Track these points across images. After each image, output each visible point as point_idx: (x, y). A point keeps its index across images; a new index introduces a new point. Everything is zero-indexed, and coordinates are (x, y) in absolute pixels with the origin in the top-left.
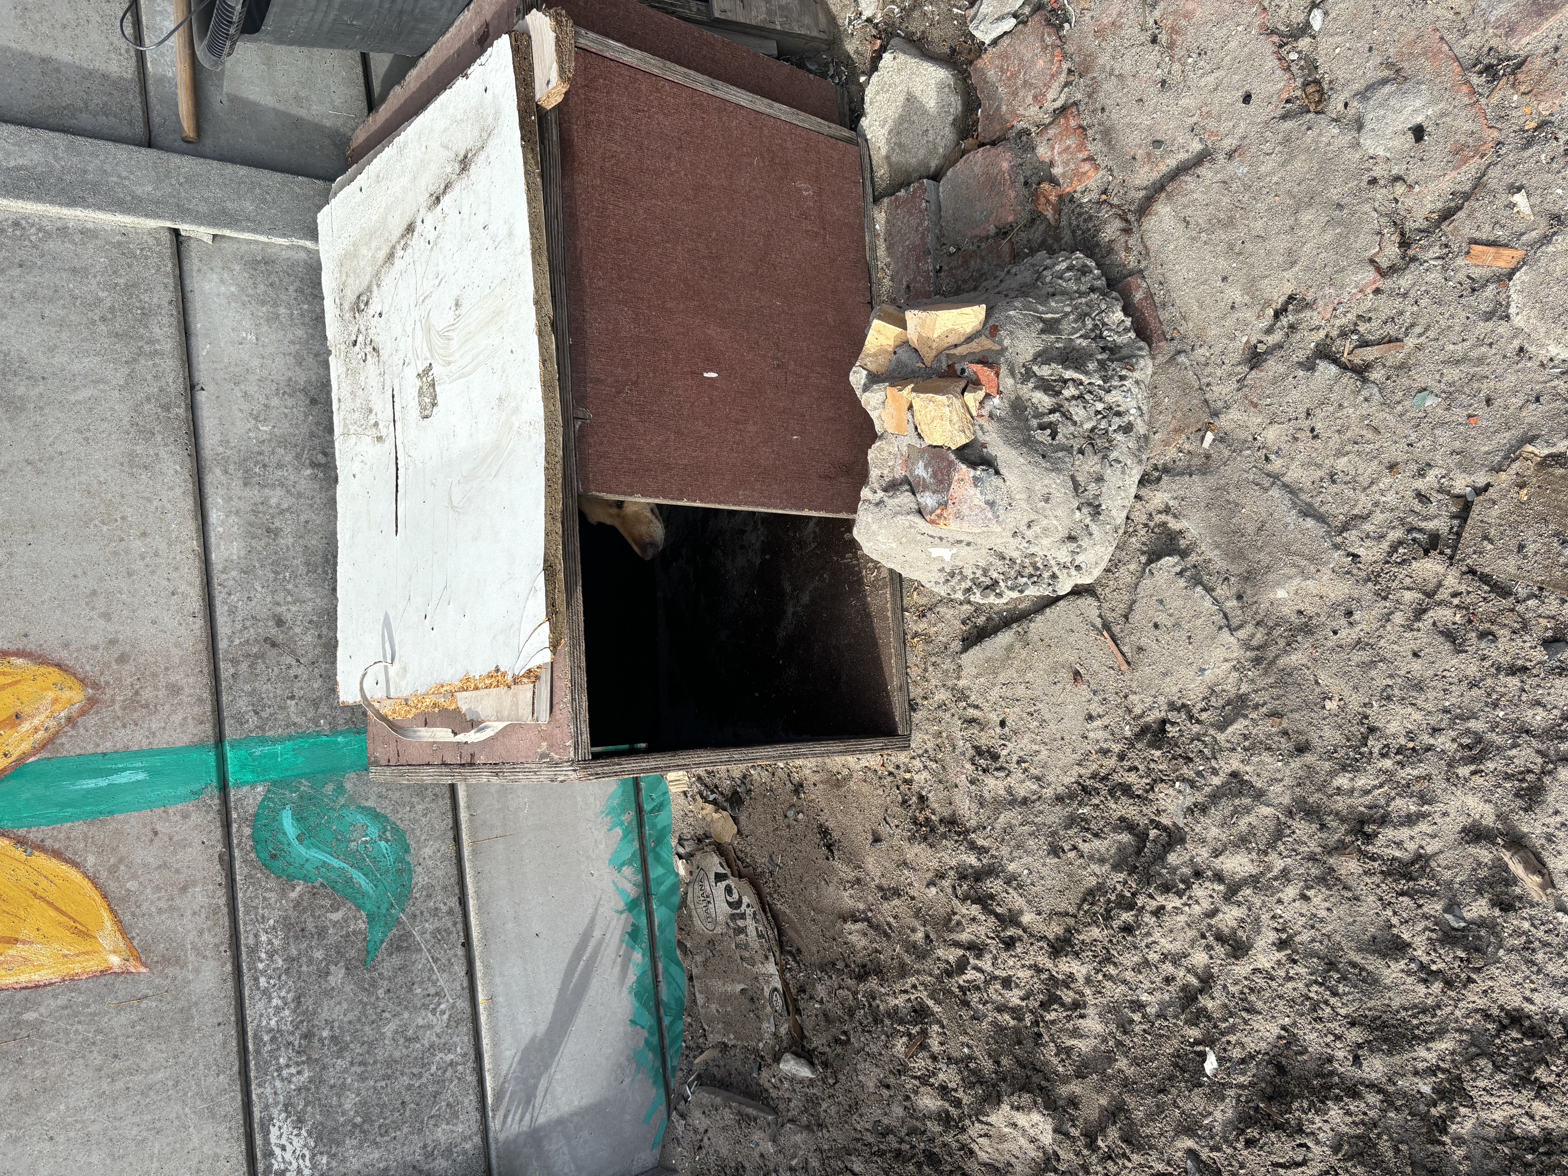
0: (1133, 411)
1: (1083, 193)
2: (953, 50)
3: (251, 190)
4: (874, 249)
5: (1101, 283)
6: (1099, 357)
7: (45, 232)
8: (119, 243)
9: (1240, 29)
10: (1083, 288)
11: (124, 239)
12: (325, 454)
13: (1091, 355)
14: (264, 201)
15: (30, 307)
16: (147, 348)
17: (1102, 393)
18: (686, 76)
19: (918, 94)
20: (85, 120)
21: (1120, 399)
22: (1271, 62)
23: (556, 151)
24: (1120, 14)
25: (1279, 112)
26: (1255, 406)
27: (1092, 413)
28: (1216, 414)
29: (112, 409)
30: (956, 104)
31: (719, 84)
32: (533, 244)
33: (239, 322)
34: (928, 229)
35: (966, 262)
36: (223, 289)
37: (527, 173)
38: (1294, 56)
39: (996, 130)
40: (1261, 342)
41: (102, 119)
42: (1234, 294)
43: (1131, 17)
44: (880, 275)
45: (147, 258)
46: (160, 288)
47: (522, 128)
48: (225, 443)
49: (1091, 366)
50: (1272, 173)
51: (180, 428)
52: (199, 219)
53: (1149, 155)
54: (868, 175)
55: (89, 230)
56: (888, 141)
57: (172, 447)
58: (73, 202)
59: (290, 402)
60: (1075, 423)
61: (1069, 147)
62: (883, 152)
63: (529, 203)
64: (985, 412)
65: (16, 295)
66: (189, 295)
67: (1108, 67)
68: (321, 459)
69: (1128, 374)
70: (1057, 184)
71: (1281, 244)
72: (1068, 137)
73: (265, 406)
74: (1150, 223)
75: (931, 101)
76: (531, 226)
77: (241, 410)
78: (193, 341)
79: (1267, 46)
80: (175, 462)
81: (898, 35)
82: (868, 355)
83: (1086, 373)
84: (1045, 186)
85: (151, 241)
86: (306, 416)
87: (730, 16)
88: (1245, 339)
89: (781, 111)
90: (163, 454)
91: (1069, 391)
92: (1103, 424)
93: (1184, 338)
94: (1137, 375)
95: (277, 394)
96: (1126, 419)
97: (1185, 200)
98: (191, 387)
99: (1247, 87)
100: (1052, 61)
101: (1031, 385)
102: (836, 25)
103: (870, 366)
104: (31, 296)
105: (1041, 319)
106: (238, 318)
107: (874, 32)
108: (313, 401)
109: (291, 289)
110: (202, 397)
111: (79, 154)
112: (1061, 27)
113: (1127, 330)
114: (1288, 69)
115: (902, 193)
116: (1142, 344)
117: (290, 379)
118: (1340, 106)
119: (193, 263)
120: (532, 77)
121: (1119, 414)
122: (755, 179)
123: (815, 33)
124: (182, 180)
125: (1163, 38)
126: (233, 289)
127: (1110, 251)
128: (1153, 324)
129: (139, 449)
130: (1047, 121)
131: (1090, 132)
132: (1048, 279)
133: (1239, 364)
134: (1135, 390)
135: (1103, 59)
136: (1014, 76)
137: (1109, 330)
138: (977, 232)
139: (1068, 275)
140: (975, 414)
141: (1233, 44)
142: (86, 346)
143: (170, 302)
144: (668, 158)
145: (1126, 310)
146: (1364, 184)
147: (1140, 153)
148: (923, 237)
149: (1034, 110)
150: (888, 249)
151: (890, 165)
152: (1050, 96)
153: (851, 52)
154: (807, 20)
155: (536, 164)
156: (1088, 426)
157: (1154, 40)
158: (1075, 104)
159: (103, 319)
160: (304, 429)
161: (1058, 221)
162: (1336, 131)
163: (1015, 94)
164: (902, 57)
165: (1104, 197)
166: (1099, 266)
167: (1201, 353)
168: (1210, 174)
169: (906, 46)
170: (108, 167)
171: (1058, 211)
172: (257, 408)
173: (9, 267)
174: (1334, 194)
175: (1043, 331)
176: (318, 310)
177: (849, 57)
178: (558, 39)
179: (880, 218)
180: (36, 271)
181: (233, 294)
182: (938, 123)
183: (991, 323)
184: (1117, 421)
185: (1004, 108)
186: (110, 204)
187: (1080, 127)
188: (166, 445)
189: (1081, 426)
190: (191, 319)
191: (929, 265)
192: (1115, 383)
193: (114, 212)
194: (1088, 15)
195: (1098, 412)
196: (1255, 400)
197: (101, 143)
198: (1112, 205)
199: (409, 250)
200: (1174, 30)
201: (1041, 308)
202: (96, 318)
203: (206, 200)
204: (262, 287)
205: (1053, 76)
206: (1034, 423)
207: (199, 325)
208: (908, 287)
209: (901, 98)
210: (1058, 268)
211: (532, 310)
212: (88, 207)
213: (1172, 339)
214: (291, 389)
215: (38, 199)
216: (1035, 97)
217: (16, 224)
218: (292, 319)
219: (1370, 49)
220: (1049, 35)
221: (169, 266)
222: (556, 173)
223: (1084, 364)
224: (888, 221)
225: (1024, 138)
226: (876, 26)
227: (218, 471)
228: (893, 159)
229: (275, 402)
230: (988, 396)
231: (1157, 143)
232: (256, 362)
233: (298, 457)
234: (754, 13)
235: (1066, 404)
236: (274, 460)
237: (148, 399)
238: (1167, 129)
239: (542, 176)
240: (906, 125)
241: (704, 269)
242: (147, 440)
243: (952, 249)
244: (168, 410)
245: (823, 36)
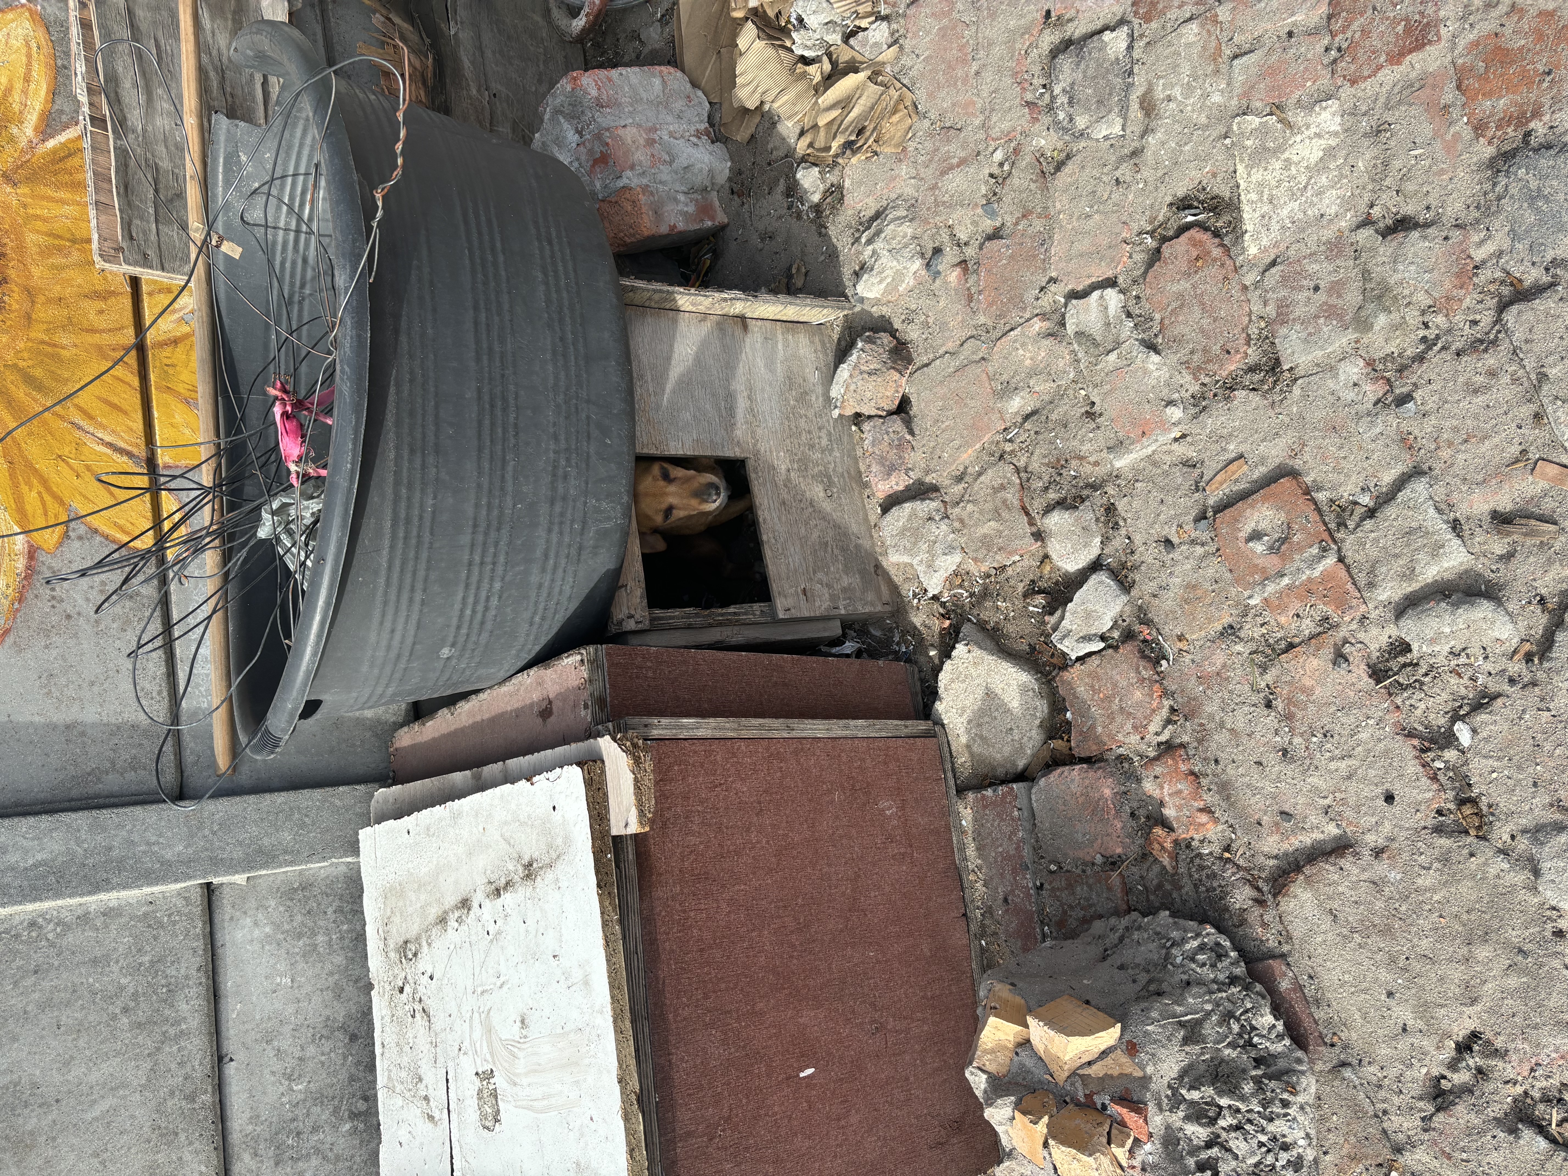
0: (1301, 1142)
1: (1202, 842)
2: (1032, 648)
3: (289, 818)
4: (963, 849)
5: (1240, 970)
6: (1254, 1073)
7: (65, 924)
8: (146, 915)
9: (1371, 722)
10: (1221, 977)
11: (151, 908)
12: (366, 1099)
13: (1244, 1071)
14: (303, 826)
15: (45, 1019)
16: (172, 1031)
17: (1264, 1122)
18: (761, 727)
19: (999, 691)
20: (112, 782)
21: (1286, 1131)
22: (1413, 767)
23: (633, 872)
24: (1224, 666)
25: (1430, 822)
26: (1449, 1157)
27: (1255, 1146)
28: (1398, 1150)
29: (132, 1117)
30: (1042, 707)
31: (794, 722)
32: (614, 1009)
33: (273, 966)
34: (1023, 840)
35: (1070, 887)
36: (257, 932)
37: (605, 924)
38: (1439, 764)
39: (1091, 750)
40: (1444, 1077)
41: (131, 776)
42: (1404, 1013)
43: (1239, 672)
44: (972, 877)
45: (174, 923)
46: (188, 954)
47: (597, 872)
48: (255, 1119)
49: (1248, 1088)
50: (1433, 890)
51: (206, 1118)
52: (233, 867)
53: (1277, 824)
54: (948, 766)
55: (112, 909)
56: (968, 731)
57: (197, 1144)
58: (96, 889)
59: (327, 1046)
60: (1236, 1157)
61: (1180, 792)
62: (964, 740)
63: (608, 961)
64: (1137, 1162)
65: (29, 1009)
66: (220, 951)
67: (1217, 718)
68: (362, 1106)
69: (1291, 1098)
70: (1171, 829)
71: (1457, 973)
72: (1179, 781)
73: (300, 1059)
74: (1288, 905)
75: (1014, 702)
76: (612, 986)
77: (273, 1073)
78: (223, 1006)
79: (1407, 749)
80: (200, 1162)
81: (969, 620)
82: (986, 1052)
83: (1243, 1098)
84: (1158, 831)
85: (180, 903)
86: (345, 1058)
87: (795, 613)
88: (1424, 1070)
89: (858, 727)
90: (187, 1157)
91: (1226, 1121)
92: (1270, 1159)
93: (1346, 1047)
94: (1300, 1099)
95: (313, 1041)
96: (1294, 1153)
97: (1330, 890)
98: (220, 1059)
99: (1387, 786)
100: (1151, 696)
101: (1181, 1114)
102: (899, 594)
103: (989, 1067)
104: (45, 1005)
105: (1181, 1024)
106: (272, 962)
107: (942, 611)
108: (353, 1038)
109: (330, 911)
110: (230, 1070)
111: (104, 830)
112: (1158, 663)
113: (1280, 1037)
114: (1434, 778)
115: (989, 792)
116: (1300, 1054)
117: (328, 1019)
118: (1506, 837)
119: (225, 910)
120: (607, 808)
121: (1285, 1147)
122: (837, 817)
123: (879, 608)
124: (216, 828)
125: (1279, 704)
126: (267, 930)
127: (1243, 922)
128: (1307, 1023)
129: (161, 1158)
130: (1152, 754)
131: (1204, 782)
132: (1179, 960)
133: (1421, 1098)
134: (1301, 1118)
135: (1211, 708)
136: (1108, 699)
137: (1262, 1036)
138: (1081, 854)
139: (1201, 957)
140: (1125, 1164)
141: (1364, 736)
142: (105, 1048)
143: (199, 970)
144: (748, 830)
145: (1277, 1011)
146: (1548, 934)
147: (1265, 819)
148: (1018, 848)
149: (1134, 739)
150: (978, 849)
151: (972, 754)
152: (1153, 728)
153: (918, 625)
154: (870, 596)
155: (614, 910)
156: (1252, 1161)
157: (1269, 705)
158: (1182, 746)
159: (126, 1010)
160: (343, 1075)
161: (1176, 868)
162: (1506, 866)
163: (1111, 717)
164: (977, 652)
165: (1227, 855)
166: (1235, 948)
167: (1371, 1071)
168: (1355, 871)
169: (980, 636)
170: (136, 837)
171: (1175, 857)
172: (291, 1063)
173: (23, 977)
174: (1514, 935)
175: (1186, 1041)
176: (358, 928)
177: (915, 627)
178: (636, 780)
179: (966, 814)
180: (52, 974)
181: (268, 936)
182: (1023, 724)
183: (1127, 1037)
184: (1284, 1157)
185: (1099, 729)
186: (137, 879)
187: (1192, 773)
188: (191, 1143)
189: (1243, 1161)
190: (221, 979)
191: (1028, 881)
192: (1277, 1109)
193: (139, 887)
194: (1188, 658)
195: (1261, 1144)
196: (1447, 1149)
197: (127, 810)
198: (1238, 866)
199: (464, 927)
200: (1290, 701)
201: (1179, 1009)
202: (118, 1011)
203: (240, 843)
204: (299, 918)
205: (1154, 711)
206: (1191, 1162)
207: (229, 982)
208: (1006, 900)
209: (980, 693)
210: (1188, 947)
211: (617, 1088)
212: (113, 889)
213: (1332, 1045)
214: (330, 1028)
215: (58, 895)
216: (1135, 727)
217: (33, 924)
218: (330, 946)
219: (1535, 784)
220: (1145, 668)
221: (199, 926)
222: (634, 898)
223: (1237, 1087)
224: (975, 820)
225: (1126, 765)
226: (943, 605)
227: (247, 1157)
228: (975, 749)
229: (311, 1050)
230: (1137, 1142)
231: (1286, 815)
232: (291, 1009)
233: (336, 1111)
234: (817, 604)
235: (1224, 1135)
236: (309, 1123)
237: (172, 1093)
238: (1297, 803)
239: (621, 921)
240: (986, 719)
241: (793, 946)
242: (169, 1144)
243: (1053, 867)
244: (193, 1101)
245: (888, 608)
